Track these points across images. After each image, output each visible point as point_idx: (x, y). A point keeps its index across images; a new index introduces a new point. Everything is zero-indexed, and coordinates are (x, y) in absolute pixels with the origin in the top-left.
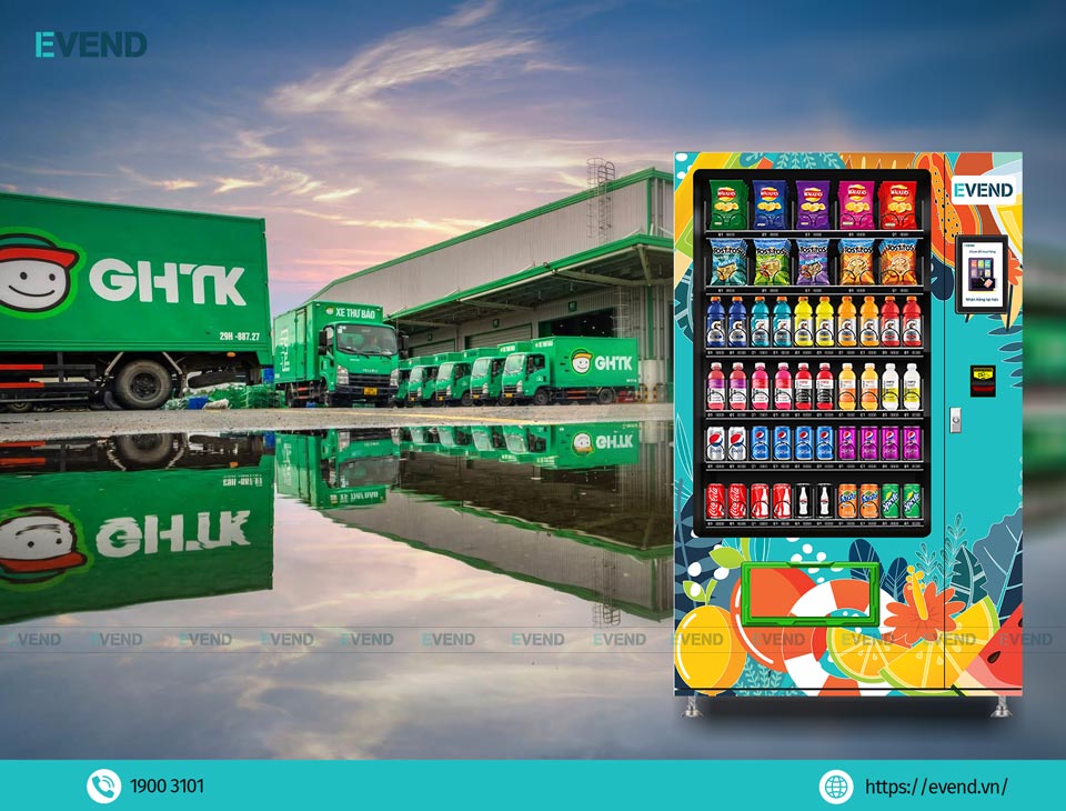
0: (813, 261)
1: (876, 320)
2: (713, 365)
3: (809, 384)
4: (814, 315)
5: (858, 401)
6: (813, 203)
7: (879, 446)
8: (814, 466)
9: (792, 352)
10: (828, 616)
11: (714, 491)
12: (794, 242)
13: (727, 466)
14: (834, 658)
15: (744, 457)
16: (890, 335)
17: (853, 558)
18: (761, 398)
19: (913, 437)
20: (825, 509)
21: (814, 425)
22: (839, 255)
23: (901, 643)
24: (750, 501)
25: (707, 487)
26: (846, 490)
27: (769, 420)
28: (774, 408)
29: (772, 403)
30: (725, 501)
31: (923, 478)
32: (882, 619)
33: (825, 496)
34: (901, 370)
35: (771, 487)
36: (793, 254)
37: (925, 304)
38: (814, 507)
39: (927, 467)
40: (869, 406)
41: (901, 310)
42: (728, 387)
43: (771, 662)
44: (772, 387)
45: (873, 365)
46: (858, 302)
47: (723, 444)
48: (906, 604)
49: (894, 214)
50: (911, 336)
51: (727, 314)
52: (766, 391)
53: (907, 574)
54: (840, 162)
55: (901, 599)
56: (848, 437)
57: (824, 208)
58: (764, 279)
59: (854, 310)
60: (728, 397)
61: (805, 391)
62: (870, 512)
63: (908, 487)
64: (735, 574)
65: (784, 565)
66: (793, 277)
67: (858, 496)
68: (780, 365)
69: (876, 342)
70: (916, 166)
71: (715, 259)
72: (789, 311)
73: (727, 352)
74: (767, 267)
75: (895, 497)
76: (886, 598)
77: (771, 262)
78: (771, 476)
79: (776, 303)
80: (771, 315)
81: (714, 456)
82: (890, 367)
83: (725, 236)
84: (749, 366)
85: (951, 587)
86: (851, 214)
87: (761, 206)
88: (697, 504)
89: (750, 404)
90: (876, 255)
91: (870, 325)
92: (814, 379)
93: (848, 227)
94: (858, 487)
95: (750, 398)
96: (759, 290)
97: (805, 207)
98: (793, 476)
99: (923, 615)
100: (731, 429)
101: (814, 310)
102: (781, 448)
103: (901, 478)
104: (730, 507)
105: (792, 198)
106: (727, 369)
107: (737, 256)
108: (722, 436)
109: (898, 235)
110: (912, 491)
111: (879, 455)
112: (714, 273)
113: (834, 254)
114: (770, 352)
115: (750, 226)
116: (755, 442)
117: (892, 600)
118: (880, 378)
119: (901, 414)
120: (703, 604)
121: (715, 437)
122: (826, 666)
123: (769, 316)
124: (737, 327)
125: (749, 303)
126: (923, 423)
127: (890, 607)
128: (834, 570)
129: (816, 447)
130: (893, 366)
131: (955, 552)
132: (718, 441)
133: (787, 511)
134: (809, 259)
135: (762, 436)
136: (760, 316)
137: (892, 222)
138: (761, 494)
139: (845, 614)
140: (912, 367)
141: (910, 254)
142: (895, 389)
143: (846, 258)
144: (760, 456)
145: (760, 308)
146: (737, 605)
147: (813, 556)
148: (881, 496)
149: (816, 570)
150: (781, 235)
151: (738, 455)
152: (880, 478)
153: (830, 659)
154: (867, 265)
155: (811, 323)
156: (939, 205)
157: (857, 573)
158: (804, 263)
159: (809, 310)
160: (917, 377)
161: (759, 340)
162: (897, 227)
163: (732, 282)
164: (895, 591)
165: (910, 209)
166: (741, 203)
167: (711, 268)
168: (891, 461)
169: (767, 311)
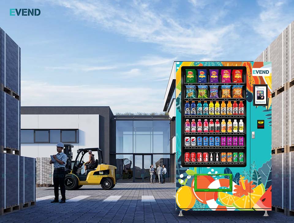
0: (214, 91)
1: (231, 108)
2: (187, 120)
3: (213, 125)
4: (214, 106)
5: (226, 130)
6: (214, 76)
7: (232, 142)
8: (214, 147)
9: (208, 116)
10: (218, 189)
11: (187, 154)
12: (209, 86)
13: (190, 148)
14: (220, 200)
15: (195, 145)
16: (235, 112)
17: (225, 173)
18: (200, 129)
19: (241, 140)
20: (217, 159)
21: (214, 136)
22: (221, 90)
23: (238, 196)
24: (197, 157)
25: (185, 153)
26: (223, 154)
27: (202, 135)
28: (203, 132)
29: (203, 130)
30: (190, 157)
31: (244, 151)
32: (233, 189)
33: (217, 156)
34: (238, 121)
35: (202, 153)
36: (209, 90)
37: (245, 103)
38: (214, 159)
39: (245, 148)
40: (230, 131)
41: (238, 105)
42: (191, 126)
43: (202, 201)
44: (203, 126)
45: (230, 120)
46: (226, 103)
47: (189, 142)
48: (240, 185)
49: (236, 78)
50: (241, 112)
51: (190, 106)
52: (201, 127)
53: (240, 177)
54: (221, 64)
55: (238, 184)
56: (224, 140)
57: (217, 77)
58: (200, 97)
59: (225, 105)
60: (191, 129)
61: (212, 127)
62: (230, 160)
63: (240, 153)
64: (193, 177)
65: (206, 175)
66: (208, 96)
67: (227, 156)
68: (205, 120)
69: (231, 114)
70: (242, 66)
71: (187, 91)
72: (207, 105)
73: (190, 116)
74: (201, 93)
75: (237, 156)
76: (234, 184)
77: (203, 92)
78: (203, 150)
79: (204, 103)
80: (203, 106)
81: (187, 145)
82: (235, 120)
83: (190, 84)
84: (196, 120)
85: (252, 181)
86: (224, 78)
87: (200, 76)
88: (182, 158)
89: (197, 131)
90: (231, 90)
91: (230, 109)
92: (214, 124)
93: (224, 82)
94: (227, 153)
95: (197, 129)
96: (199, 99)
97: (212, 77)
98: (209, 150)
99: (244, 188)
100: (192, 137)
101: (214, 105)
102: (206, 143)
103: (238, 151)
104: (191, 159)
105: (208, 74)
106: (190, 121)
107: (193, 90)
108: (189, 139)
109: (238, 84)
110: (241, 155)
111: (232, 144)
112: (187, 95)
113: (220, 89)
114: (202, 116)
115: (197, 82)
116: (198, 141)
117: (236, 184)
118: (233, 123)
119: (238, 133)
120: (184, 185)
121: (187, 140)
122: (218, 202)
123: (202, 106)
124: (193, 110)
125: (196, 103)
126: (244, 136)
127: (235, 186)
128: (220, 176)
129: (215, 143)
130: (236, 120)
131: (253, 171)
132: (188, 141)
133: (207, 160)
134: (213, 91)
135: (200, 139)
136: (200, 106)
137: (236, 81)
138: (200, 155)
139: (223, 188)
140: (241, 120)
141: (241, 89)
142: (236, 127)
143: (223, 91)
144: (200, 145)
145: (199, 104)
146: (193, 185)
147: (214, 172)
148: (233, 156)
149: (215, 176)
150: (205, 84)
151: (194, 144)
152: (232, 151)
153: (219, 201)
154: (229, 93)
155: (213, 109)
156: (249, 76)
157: (226, 177)
158: (211, 92)
159: (213, 105)
160: (243, 123)
161: (199, 113)
162: (237, 82)
163: (192, 97)
164: (237, 182)
165: (241, 77)
166: (194, 76)
167: (186, 93)
168: (236, 146)
169: (201, 105)
